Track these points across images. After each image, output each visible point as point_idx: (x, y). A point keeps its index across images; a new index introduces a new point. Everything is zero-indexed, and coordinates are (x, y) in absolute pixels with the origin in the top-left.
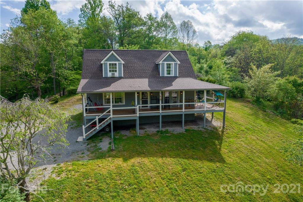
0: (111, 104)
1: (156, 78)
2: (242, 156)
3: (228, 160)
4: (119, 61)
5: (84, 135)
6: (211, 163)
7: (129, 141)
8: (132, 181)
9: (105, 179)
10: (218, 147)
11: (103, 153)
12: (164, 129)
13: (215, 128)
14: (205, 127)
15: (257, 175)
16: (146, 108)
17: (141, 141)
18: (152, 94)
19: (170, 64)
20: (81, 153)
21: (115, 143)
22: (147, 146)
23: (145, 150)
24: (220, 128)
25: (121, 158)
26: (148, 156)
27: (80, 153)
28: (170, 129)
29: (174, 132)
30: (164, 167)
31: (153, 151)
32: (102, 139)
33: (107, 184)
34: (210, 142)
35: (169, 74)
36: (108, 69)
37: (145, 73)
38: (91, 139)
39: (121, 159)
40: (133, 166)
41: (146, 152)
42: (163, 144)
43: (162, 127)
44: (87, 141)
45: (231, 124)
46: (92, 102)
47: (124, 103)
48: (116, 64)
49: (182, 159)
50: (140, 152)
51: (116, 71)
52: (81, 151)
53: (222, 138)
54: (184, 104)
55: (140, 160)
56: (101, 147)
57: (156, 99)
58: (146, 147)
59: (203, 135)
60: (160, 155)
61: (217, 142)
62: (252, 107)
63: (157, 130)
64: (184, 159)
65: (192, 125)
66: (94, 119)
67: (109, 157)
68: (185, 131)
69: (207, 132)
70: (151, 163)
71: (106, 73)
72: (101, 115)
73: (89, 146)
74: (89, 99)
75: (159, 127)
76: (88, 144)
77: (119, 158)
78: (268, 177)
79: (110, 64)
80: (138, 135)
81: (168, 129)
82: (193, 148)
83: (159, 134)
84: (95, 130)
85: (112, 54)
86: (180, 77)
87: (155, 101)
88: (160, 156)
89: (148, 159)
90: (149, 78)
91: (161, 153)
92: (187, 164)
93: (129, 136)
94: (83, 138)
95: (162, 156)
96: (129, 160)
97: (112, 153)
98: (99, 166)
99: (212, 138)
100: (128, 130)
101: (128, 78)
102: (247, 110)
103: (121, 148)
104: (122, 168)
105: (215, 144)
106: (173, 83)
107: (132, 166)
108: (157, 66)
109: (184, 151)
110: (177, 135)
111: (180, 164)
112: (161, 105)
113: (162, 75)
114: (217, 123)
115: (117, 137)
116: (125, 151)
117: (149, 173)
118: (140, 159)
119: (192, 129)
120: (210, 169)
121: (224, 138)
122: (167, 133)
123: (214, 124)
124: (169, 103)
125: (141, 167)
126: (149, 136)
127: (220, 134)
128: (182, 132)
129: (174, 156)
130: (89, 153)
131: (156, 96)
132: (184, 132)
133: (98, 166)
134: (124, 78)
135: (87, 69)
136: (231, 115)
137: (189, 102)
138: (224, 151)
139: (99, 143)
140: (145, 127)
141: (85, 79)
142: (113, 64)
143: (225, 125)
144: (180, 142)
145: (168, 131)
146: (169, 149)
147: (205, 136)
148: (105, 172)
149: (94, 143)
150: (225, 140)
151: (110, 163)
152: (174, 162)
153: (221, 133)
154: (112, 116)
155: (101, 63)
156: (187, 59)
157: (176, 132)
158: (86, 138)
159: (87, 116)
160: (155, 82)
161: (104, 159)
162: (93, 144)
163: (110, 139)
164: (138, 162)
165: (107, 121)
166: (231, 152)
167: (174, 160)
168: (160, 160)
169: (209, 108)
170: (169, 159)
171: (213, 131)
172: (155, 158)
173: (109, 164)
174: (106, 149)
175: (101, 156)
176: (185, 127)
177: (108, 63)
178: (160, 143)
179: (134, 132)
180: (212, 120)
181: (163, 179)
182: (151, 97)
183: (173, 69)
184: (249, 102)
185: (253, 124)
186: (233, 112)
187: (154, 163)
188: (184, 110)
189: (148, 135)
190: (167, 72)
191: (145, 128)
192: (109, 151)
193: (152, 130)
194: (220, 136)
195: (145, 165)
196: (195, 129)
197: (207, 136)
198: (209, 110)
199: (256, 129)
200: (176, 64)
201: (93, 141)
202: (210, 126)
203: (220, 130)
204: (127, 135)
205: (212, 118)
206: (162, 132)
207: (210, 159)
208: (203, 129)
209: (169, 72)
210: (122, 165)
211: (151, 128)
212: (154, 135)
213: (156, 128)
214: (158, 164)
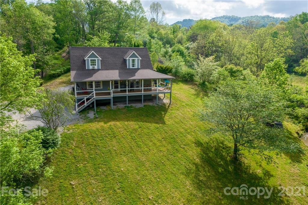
0: (94, 88)
1: (124, 70)
2: (177, 120)
3: (167, 123)
4: (98, 58)
5: (77, 109)
6: (156, 124)
7: (106, 113)
8: (110, 133)
9: (95, 132)
10: (163, 115)
12: (129, 105)
13: (164, 104)
14: (157, 103)
15: (182, 130)
16: (118, 91)
17: (114, 113)
18: (121, 82)
19: (134, 60)
20: (77, 120)
21: (98, 114)
22: (118, 115)
24: (167, 104)
28: (133, 105)
29: (136, 107)
30: (128, 126)
31: (122, 118)
32: (89, 112)
33: (96, 134)
34: (158, 113)
35: (134, 66)
36: (90, 64)
37: (116, 66)
38: (81, 112)
41: (117, 119)
42: (128, 114)
44: (79, 113)
45: (176, 101)
46: (79, 87)
47: (102, 88)
48: (95, 60)
49: (139, 122)
50: (114, 119)
51: (95, 65)
53: (167, 110)
54: (143, 88)
56: (89, 116)
59: (155, 109)
61: (163, 113)
62: (197, 89)
63: (125, 105)
65: (149, 102)
66: (83, 99)
67: (96, 121)
68: (144, 106)
69: (158, 107)
70: (121, 124)
71: (88, 66)
72: (88, 96)
73: (81, 116)
75: (126, 104)
76: (80, 115)
77: (102, 122)
78: (189, 131)
79: (91, 60)
80: (112, 109)
82: (147, 116)
83: (126, 108)
84: (84, 106)
85: (93, 53)
86: (141, 68)
87: (123, 86)
88: (126, 120)
89: (119, 122)
90: (119, 70)
92: (142, 125)
94: (76, 112)
95: (128, 121)
96: (108, 123)
97: (97, 119)
98: (91, 126)
99: (161, 110)
100: (105, 106)
101: (104, 70)
102: (192, 91)
103: (102, 116)
105: (161, 114)
106: (136, 74)
107: (110, 126)
108: (125, 61)
109: (141, 118)
110: (138, 109)
111: (138, 125)
112: (127, 89)
113: (128, 67)
114: (166, 101)
115: (98, 111)
116: (104, 118)
117: (119, 129)
118: (114, 122)
119: (149, 105)
120: (155, 127)
121: (169, 110)
122: (131, 108)
123: (164, 102)
124: (133, 88)
125: (115, 126)
127: (166, 108)
128: (141, 107)
129: (135, 121)
130: (82, 120)
134: (101, 70)
135: (74, 63)
136: (178, 95)
137: (147, 87)
138: (166, 118)
139: (87, 114)
141: (73, 71)
142: (93, 60)
143: (172, 102)
144: (140, 113)
146: (132, 117)
148: (94, 129)
151: (97, 124)
153: (167, 107)
154: (95, 97)
155: (85, 59)
156: (147, 55)
157: (138, 107)
158: (78, 111)
159: (78, 97)
160: (123, 72)
161: (93, 122)
162: (83, 115)
163: (94, 111)
164: (113, 124)
165: (92, 100)
166: (171, 118)
167: (135, 123)
168: (126, 123)
169: (161, 91)
170: (131, 122)
171: (162, 106)
172: (123, 122)
174: (93, 117)
175: (90, 121)
176: (144, 104)
177: (90, 59)
178: (126, 113)
179: (110, 107)
180: (163, 99)
181: (128, 132)
183: (137, 63)
184: (196, 84)
185: (193, 101)
187: (123, 124)
188: (143, 92)
189: (119, 109)
191: (117, 105)
192: (95, 118)
193: (121, 106)
195: (117, 125)
196: (151, 105)
197: (158, 109)
198: (162, 92)
199: (194, 104)
200: (138, 60)
202: (161, 103)
203: (167, 105)
204: (105, 109)
205: (164, 97)
206: (128, 107)
207: (157, 122)
208: (156, 105)
209: (133, 65)
210: (104, 126)
211: (121, 104)
212: (123, 109)
213: (124, 104)
214: (125, 124)
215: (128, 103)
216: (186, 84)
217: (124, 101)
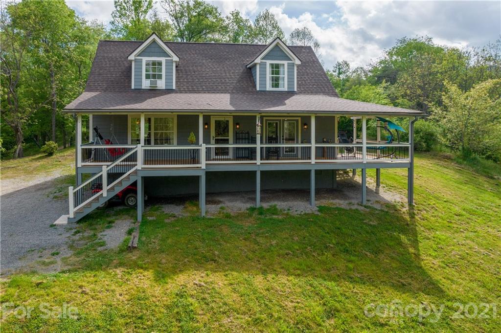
0: (142, 138)
1: (247, 93)
3: (449, 287)
4: (168, 56)
5: (72, 210)
6: (404, 295)
7: (178, 228)
10: (412, 250)
11: (104, 256)
12: (266, 205)
13: (391, 206)
14: (365, 203)
16: (225, 157)
17: (209, 230)
18: (238, 126)
19: (277, 66)
20: (50, 253)
21: (141, 232)
22: (225, 241)
23: (216, 253)
24: (403, 206)
25: (151, 271)
26: (227, 268)
27: (48, 253)
28: (280, 205)
29: (291, 211)
30: (271, 301)
31: (238, 255)
32: (114, 222)
34: (386, 238)
35: (277, 86)
36: (144, 73)
37: (223, 83)
38: (87, 221)
39: (150, 274)
40: (180, 295)
41: (219, 257)
42: (266, 237)
43: (261, 201)
44: (78, 226)
45: (424, 198)
46: (101, 138)
48: (160, 64)
49: (322, 281)
50: (205, 257)
51: (160, 77)
52: (53, 247)
53: (415, 229)
54: (313, 145)
55: (202, 277)
56: (105, 239)
57: (247, 137)
58: (220, 245)
59: (365, 221)
60: (258, 266)
62: (459, 168)
63: (249, 205)
64: (325, 280)
65: (334, 199)
67: (121, 265)
68: (319, 211)
69: (373, 215)
70: (235, 289)
71: (138, 80)
72: (115, 163)
73: (77, 237)
74: (97, 132)
75: (254, 199)
76: (76, 233)
77: (146, 269)
79: (148, 63)
80: (203, 214)
81: (275, 206)
82: (347, 251)
83: (255, 214)
84: (98, 199)
85: (154, 41)
86: (300, 92)
88: (258, 268)
89: (226, 275)
90: (232, 93)
91: (262, 261)
92: (336, 296)
93: (180, 217)
94: (68, 218)
95: (265, 270)
96: (170, 278)
97: (130, 255)
98: (83, 292)
99: (390, 227)
100: (180, 205)
101: (186, 92)
102: (451, 174)
103: (156, 243)
104: (147, 299)
106: (288, 102)
107: (177, 295)
109: (324, 257)
110: (299, 218)
111: (317, 294)
112: (258, 146)
113: (260, 87)
114: (393, 196)
115: (150, 219)
116: (163, 252)
117: (225, 320)
118: (202, 275)
119: (335, 206)
121: (419, 229)
122: (273, 214)
123: (385, 198)
125: (204, 299)
126: (230, 218)
127: (405, 220)
128: (310, 212)
129: (299, 272)
130: (69, 254)
131: (247, 132)
132: (316, 213)
133: (80, 291)
134: (177, 92)
138: (430, 261)
139: (104, 231)
140: (221, 200)
141: (92, 91)
142: (154, 63)
143: (414, 201)
144: (311, 236)
145: (276, 209)
146: (281, 252)
147: (371, 223)
149: (91, 229)
150: (423, 233)
151: (117, 283)
152: (300, 287)
153: (407, 217)
154: (140, 166)
155: (130, 58)
157: (296, 211)
158: (74, 218)
159: (84, 166)
160: (245, 98)
161: (104, 270)
162: (89, 231)
163: (133, 221)
164: (196, 283)
165: (128, 177)
166: (450, 265)
167: (300, 283)
168: (259, 281)
170: (283, 279)
171: (387, 212)
172: (245, 275)
173: (113, 287)
174: (117, 245)
175: (97, 263)
176: (317, 202)
177: (145, 59)
178: (257, 235)
179: (195, 209)
180: (377, 190)
182: (237, 133)
183: (286, 76)
184: (448, 158)
185: (477, 201)
186: (420, 175)
187: (242, 289)
188: (313, 161)
189: (227, 217)
190: (271, 82)
191: (220, 202)
192: (121, 251)
193: (236, 206)
194: (408, 224)
195: (216, 293)
196: (343, 207)
197: (375, 223)
198: (375, 163)
200: (291, 66)
201: (91, 225)
202: (377, 202)
203: (405, 210)
204: (177, 214)
205: (377, 185)
206: (261, 211)
207: (400, 284)
208: (363, 208)
209: (276, 82)
210: (149, 292)
211: (236, 200)
212: (240, 216)
213: (247, 202)
214: (255, 292)
215: (262, 199)
216: (421, 157)
217: (246, 192)
